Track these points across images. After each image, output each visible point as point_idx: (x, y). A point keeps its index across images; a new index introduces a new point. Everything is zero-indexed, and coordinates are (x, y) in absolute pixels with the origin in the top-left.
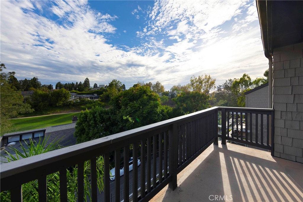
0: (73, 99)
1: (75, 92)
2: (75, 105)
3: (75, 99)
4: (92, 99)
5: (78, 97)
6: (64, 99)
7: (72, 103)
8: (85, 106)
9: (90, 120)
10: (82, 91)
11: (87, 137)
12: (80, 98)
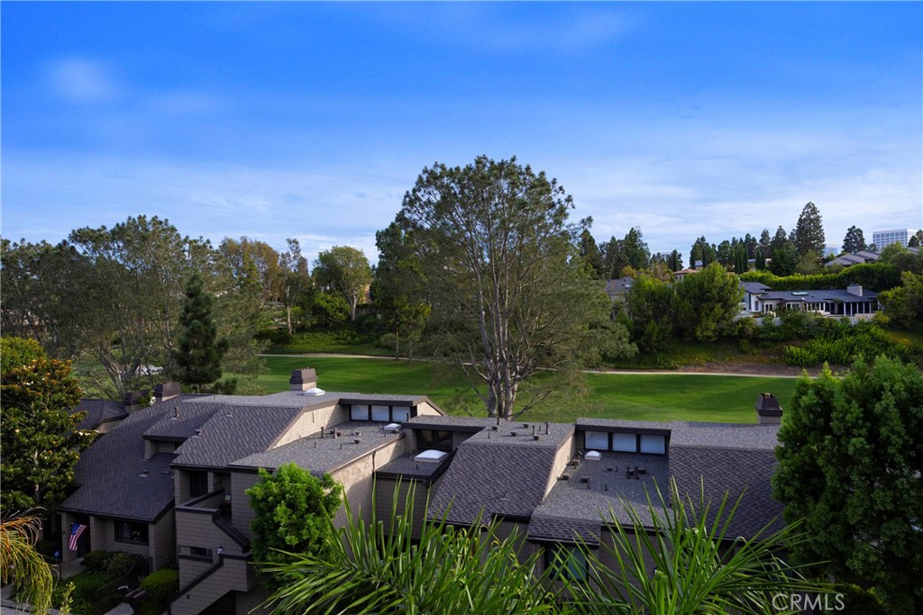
0: (753, 310)
1: (761, 280)
2: (763, 339)
3: (760, 310)
4: (841, 312)
5: (774, 303)
6: (718, 309)
7: (750, 331)
8: (807, 349)
9: (848, 433)
10: (788, 273)
11: (834, 521)
12: (782, 308)
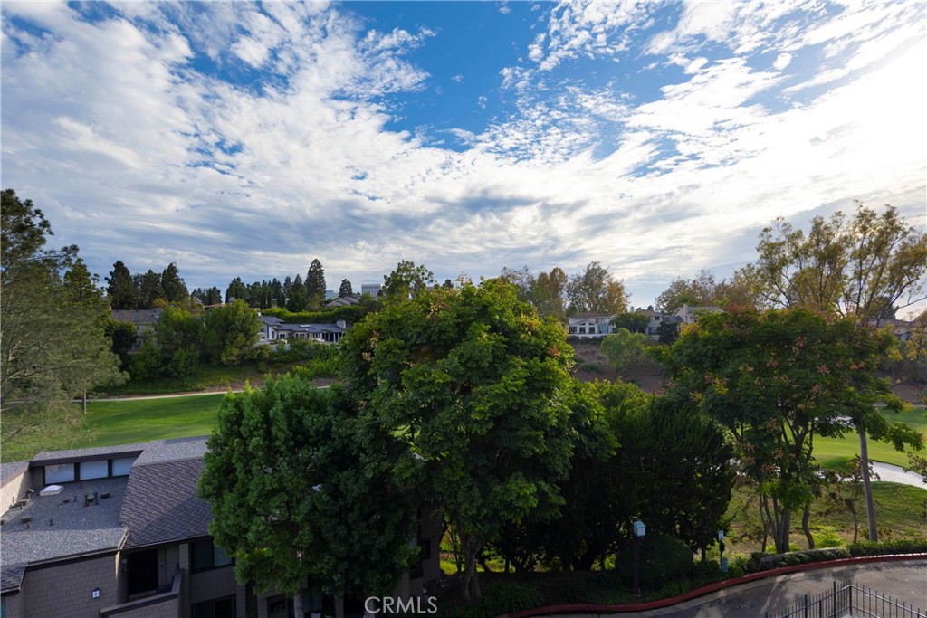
0: (271, 338)
1: (278, 315)
2: (276, 362)
3: (276, 338)
4: (332, 340)
5: (286, 333)
6: (241, 337)
7: (267, 355)
8: (308, 367)
10: (301, 310)
12: (291, 338)
